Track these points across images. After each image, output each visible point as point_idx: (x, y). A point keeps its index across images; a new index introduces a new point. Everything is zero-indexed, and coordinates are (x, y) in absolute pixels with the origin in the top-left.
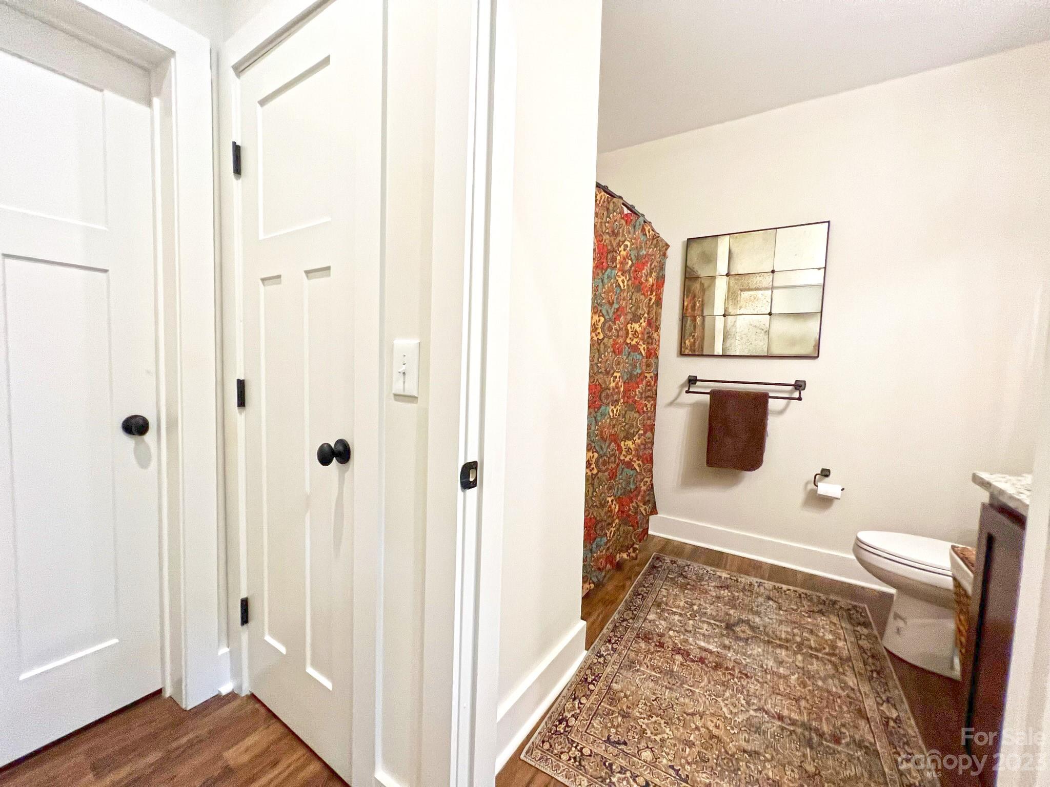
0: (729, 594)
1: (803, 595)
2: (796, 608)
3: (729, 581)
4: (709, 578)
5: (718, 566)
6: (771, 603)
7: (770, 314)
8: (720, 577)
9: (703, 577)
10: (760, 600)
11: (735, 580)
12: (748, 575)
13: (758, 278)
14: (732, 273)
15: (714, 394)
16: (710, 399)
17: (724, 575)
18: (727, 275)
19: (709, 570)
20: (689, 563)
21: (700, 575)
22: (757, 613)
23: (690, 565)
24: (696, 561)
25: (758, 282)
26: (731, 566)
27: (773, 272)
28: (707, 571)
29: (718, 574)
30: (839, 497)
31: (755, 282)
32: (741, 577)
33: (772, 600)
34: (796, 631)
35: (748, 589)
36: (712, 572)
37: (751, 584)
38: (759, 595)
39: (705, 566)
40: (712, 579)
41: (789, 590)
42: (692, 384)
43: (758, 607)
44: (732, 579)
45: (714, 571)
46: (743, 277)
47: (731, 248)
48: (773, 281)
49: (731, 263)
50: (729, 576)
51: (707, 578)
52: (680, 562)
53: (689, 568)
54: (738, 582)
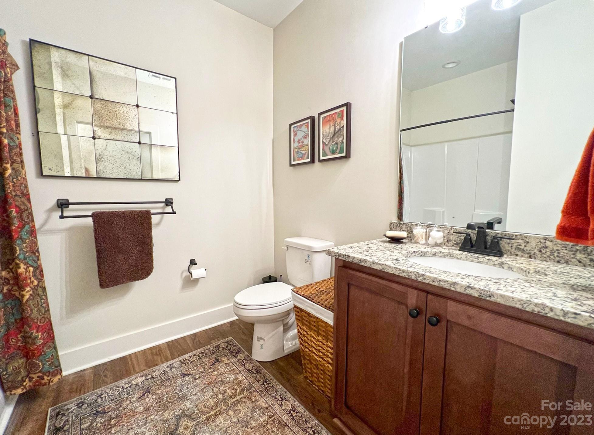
0: (154, 397)
1: (201, 355)
2: (203, 369)
3: (146, 383)
4: (127, 394)
5: (128, 374)
6: (187, 378)
7: (139, 143)
8: (137, 385)
9: (122, 397)
10: (179, 381)
11: (151, 378)
12: (157, 365)
13: (125, 108)
14: (96, 97)
15: (96, 216)
16: (94, 222)
17: (140, 380)
18: (91, 97)
19: (123, 385)
20: (98, 391)
21: (118, 397)
22: (184, 398)
23: (102, 394)
24: (105, 383)
25: (125, 112)
26: (139, 365)
27: (137, 106)
28: (123, 388)
29: (134, 382)
30: (205, 276)
31: (122, 112)
32: (154, 372)
33: (186, 375)
34: (215, 390)
35: (165, 380)
36: (127, 385)
37: (165, 372)
38: (175, 378)
39: (116, 383)
40: (131, 393)
41: (191, 357)
42: (65, 207)
43: (181, 391)
44: (147, 379)
45: (129, 382)
46: (110, 104)
47: (91, 71)
48: (138, 114)
49: (94, 86)
50: (144, 378)
51: (126, 396)
52: (89, 397)
53: (102, 398)
54: (154, 378)
